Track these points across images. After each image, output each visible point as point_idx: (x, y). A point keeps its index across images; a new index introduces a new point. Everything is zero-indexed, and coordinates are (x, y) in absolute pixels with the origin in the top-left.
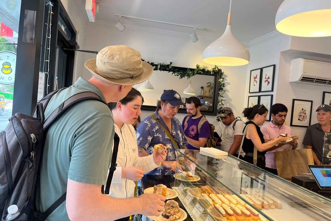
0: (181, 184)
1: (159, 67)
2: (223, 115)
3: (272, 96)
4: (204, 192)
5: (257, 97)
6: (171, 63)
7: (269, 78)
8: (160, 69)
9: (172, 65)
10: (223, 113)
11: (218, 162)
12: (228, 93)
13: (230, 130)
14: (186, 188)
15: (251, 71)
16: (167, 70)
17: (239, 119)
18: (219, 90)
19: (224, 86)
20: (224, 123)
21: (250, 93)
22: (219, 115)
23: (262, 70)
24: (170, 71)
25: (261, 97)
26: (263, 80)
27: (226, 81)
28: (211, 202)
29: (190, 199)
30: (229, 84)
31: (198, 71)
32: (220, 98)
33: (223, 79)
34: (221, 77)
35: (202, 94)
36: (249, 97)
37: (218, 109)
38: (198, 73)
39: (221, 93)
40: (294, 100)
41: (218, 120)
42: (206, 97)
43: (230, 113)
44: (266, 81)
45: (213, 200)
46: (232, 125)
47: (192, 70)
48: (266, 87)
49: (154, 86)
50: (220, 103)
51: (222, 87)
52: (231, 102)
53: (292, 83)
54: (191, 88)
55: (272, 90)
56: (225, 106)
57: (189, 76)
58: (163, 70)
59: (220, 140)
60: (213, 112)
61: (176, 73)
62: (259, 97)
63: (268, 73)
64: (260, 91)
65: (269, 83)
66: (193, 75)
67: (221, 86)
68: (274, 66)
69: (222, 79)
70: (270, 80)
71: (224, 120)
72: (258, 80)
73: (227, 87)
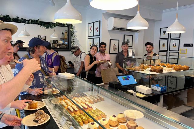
0: (48, 97)
1: (30, 22)
2: (74, 50)
3: (100, 38)
4: (62, 100)
5: (92, 39)
6: (39, 19)
7: (97, 28)
8: (31, 23)
9: (39, 20)
10: (74, 49)
12: (76, 37)
13: (79, 59)
14: (51, 99)
15: (88, 24)
16: (36, 24)
17: (83, 52)
18: (71, 36)
19: (74, 33)
20: (75, 55)
21: (88, 36)
22: (72, 51)
23: (93, 23)
24: (38, 24)
25: (94, 39)
26: (95, 29)
27: (75, 30)
28: (66, 105)
29: (53, 106)
30: (76, 32)
31: (57, 24)
32: (72, 40)
33: (73, 29)
34: (71, 28)
35: (63, 37)
36: (88, 39)
37: (71, 46)
38: (57, 26)
39: (72, 37)
40: (110, 40)
41: (72, 53)
42: (65, 39)
43: (78, 49)
44: (96, 30)
46: (79, 56)
47: (53, 23)
48: (96, 33)
49: (30, 34)
50: (72, 43)
51: (73, 34)
52: (79, 42)
53: (109, 31)
54: (55, 34)
55: (100, 35)
57: (52, 27)
58: (34, 24)
60: (68, 49)
61: (43, 26)
62: (93, 39)
63: (97, 25)
64: (93, 35)
65: (98, 31)
66: (54, 27)
67: (72, 33)
68: (100, 21)
69: (72, 29)
70: (98, 29)
71: (75, 53)
72: (92, 29)
73: (76, 34)
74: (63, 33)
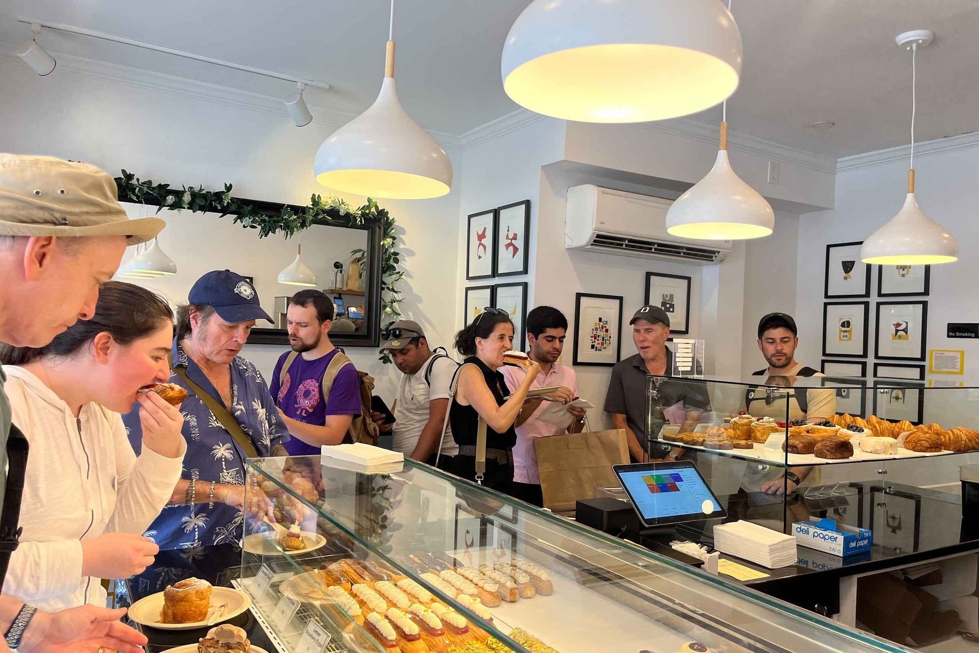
0: (264, 568)
1: (187, 198)
2: (396, 344)
3: (525, 286)
4: (337, 581)
5: (488, 291)
6: (229, 188)
7: (515, 238)
8: (191, 206)
9: (232, 194)
10: (397, 337)
11: (388, 482)
12: (408, 280)
13: (418, 388)
14: (276, 578)
15: (470, 217)
16: (215, 210)
17: (443, 352)
18: (384, 272)
19: (397, 261)
20: (402, 367)
21: (468, 278)
22: (385, 345)
23: (496, 213)
24: (225, 211)
25: (499, 290)
26: (503, 241)
27: (402, 246)
28: (355, 609)
29: (290, 612)
30: (411, 253)
31: (317, 214)
32: (387, 296)
33: (394, 238)
34: (386, 235)
35: (339, 286)
36: (467, 289)
37: (383, 325)
38: (316, 221)
39: (388, 279)
40: (579, 296)
41: (385, 360)
42: (351, 293)
43: (418, 338)
44: (508, 246)
45: (362, 603)
46: (422, 372)
47: (297, 210)
48: (509, 262)
49: (177, 261)
50: (388, 309)
51: (391, 262)
52: (419, 305)
53: (572, 251)
54: (302, 268)
55: (525, 271)
56: (403, 318)
57: (289, 228)
58: (203, 209)
59: (390, 419)
60: (367, 336)
61: (247, 221)
62: (493, 290)
63: (513, 221)
64: (495, 273)
65: (516, 250)
66: (303, 225)
67: (388, 259)
68: (528, 204)
69: (389, 240)
70: (520, 243)
71: (400, 359)
72: (488, 241)
73: (405, 264)
74: (338, 265)
